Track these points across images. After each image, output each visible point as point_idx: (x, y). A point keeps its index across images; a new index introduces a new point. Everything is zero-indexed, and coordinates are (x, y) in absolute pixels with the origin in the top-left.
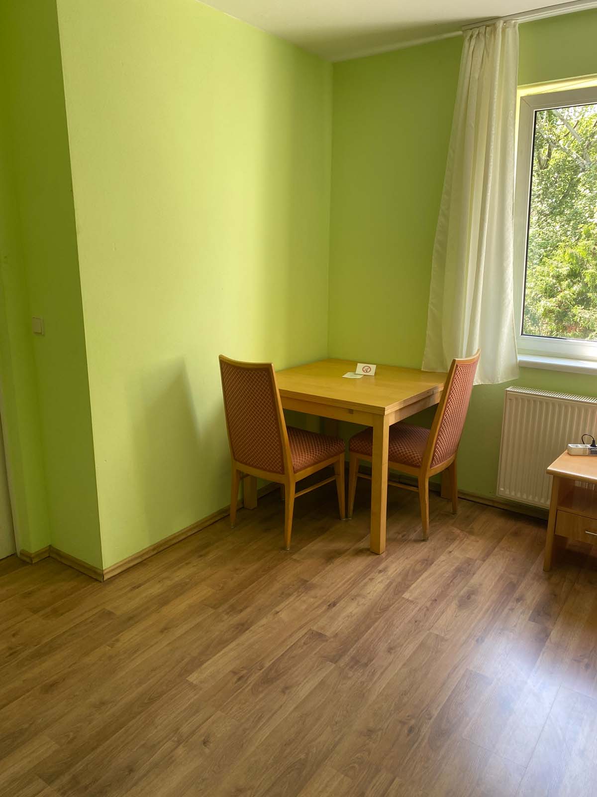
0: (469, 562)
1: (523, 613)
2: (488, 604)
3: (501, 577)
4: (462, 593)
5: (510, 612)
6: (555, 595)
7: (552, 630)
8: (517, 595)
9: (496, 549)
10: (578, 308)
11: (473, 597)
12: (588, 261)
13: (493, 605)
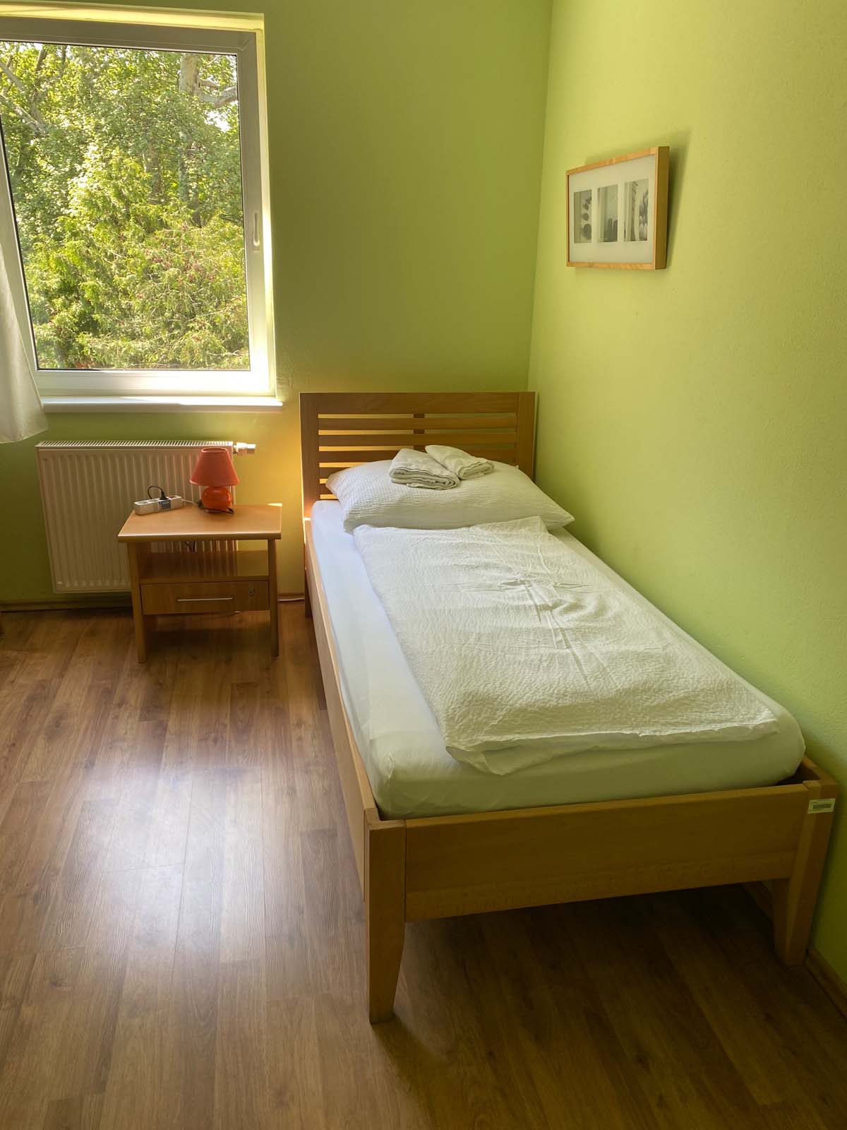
0: (42, 685)
1: (130, 716)
2: (85, 722)
3: (90, 688)
4: (46, 724)
5: (115, 721)
6: (161, 685)
7: (168, 720)
8: (116, 700)
9: (73, 658)
10: (85, 335)
11: (63, 722)
12: (82, 268)
13: (92, 722)
